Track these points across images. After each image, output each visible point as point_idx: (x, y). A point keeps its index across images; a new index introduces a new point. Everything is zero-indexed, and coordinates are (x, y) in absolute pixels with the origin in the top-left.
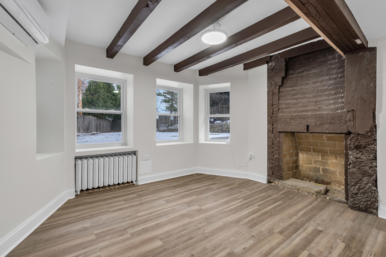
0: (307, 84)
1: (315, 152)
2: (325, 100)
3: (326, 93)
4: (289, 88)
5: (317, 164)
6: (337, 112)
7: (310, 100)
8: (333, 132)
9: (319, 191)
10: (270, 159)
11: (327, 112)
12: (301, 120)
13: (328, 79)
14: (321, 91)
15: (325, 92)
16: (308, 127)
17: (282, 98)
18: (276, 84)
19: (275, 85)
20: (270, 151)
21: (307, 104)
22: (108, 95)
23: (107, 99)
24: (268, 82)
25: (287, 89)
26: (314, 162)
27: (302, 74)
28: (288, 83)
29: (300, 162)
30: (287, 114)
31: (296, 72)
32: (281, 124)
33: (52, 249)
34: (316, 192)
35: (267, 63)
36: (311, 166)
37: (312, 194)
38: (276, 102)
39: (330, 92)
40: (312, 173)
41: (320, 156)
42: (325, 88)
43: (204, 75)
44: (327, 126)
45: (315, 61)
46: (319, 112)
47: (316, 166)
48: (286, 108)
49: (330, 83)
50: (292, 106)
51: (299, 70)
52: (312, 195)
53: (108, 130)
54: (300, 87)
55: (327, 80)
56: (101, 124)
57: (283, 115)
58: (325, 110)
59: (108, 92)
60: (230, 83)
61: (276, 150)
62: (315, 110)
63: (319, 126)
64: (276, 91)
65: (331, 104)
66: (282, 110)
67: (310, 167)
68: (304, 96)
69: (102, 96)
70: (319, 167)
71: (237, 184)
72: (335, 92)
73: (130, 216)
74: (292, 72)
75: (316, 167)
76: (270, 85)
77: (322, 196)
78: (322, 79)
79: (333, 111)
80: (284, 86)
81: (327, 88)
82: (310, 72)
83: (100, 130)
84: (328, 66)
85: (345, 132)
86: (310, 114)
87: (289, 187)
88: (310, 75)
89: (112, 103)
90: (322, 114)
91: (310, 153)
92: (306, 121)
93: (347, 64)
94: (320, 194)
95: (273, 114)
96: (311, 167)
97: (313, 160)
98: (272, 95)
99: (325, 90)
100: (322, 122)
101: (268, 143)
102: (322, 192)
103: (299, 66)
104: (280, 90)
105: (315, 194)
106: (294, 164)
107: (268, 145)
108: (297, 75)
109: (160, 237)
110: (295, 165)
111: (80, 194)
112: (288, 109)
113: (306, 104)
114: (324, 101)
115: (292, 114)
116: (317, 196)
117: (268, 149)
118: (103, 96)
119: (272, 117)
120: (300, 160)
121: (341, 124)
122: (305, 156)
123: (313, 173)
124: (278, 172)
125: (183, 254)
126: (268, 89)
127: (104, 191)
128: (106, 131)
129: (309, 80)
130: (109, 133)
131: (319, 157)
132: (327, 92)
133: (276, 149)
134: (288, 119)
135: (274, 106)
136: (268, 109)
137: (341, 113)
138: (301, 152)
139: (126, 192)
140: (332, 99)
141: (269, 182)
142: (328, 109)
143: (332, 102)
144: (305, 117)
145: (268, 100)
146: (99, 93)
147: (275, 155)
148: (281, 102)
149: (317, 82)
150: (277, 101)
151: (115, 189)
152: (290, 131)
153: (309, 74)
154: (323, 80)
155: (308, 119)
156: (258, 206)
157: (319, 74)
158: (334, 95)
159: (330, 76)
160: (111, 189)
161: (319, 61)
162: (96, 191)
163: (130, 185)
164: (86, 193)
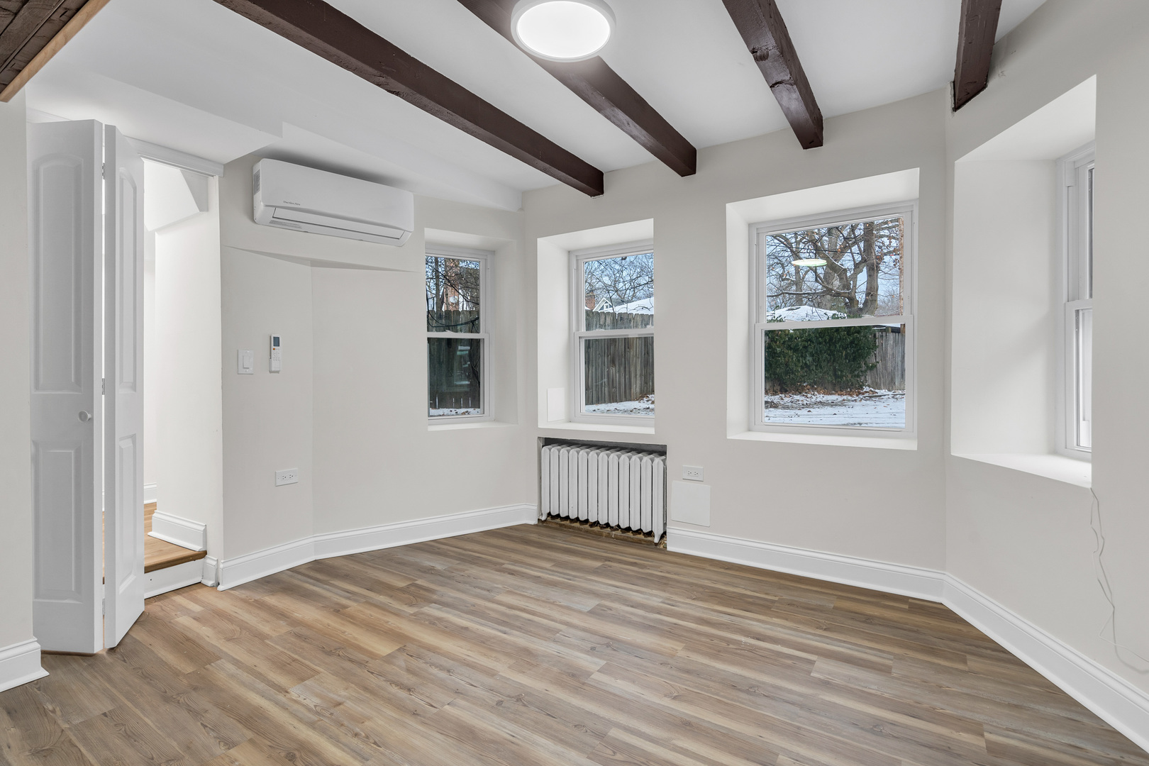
109: (412, 646)
111: (545, 521)
127: (587, 531)
151: (609, 536)
160: (600, 535)
162: (573, 528)
163: (645, 541)
164: (556, 522)
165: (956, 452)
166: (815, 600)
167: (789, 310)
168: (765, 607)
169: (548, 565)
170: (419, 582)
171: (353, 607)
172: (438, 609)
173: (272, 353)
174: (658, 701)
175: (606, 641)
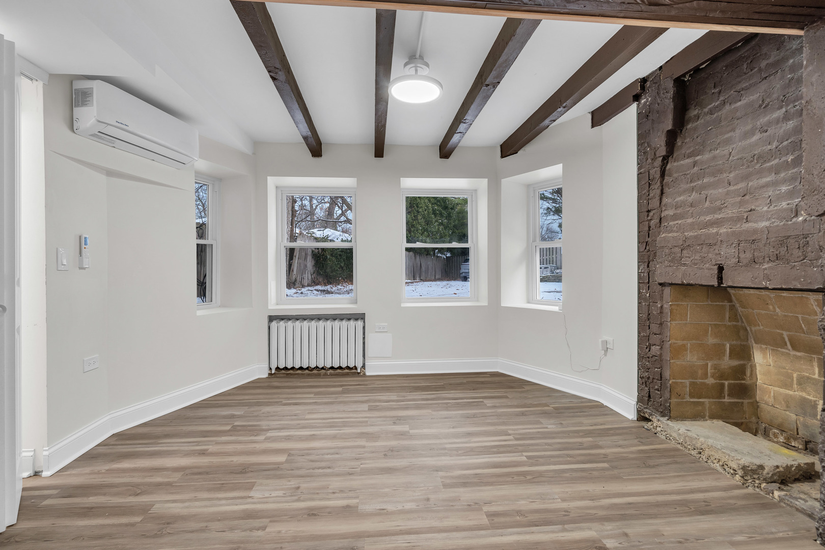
0: (728, 141)
1: (799, 351)
2: (767, 185)
3: (773, 163)
4: (687, 160)
5: (809, 389)
6: (794, 220)
7: (732, 188)
8: (784, 287)
9: (754, 467)
10: (643, 357)
11: (766, 224)
12: (705, 249)
13: (782, 117)
14: (760, 157)
15: (769, 161)
16: (721, 269)
17: (669, 190)
18: (655, 154)
19: (653, 157)
20: (644, 336)
21: (723, 202)
22: (436, 209)
23: (431, 218)
24: (639, 151)
25: (682, 162)
26: (799, 383)
27: (720, 113)
28: (685, 144)
29: (759, 377)
30: (675, 234)
31: (706, 110)
32: (661, 263)
33: (180, 428)
34: (742, 468)
35: (637, 98)
36: (791, 393)
37: (732, 471)
38: (655, 203)
39: (783, 159)
40: (793, 417)
41: (815, 364)
42: (769, 147)
43: (508, 154)
44: (766, 266)
45: (755, 68)
46: (746, 226)
47: (804, 395)
48: (675, 217)
49: (784, 131)
50: (688, 209)
51: (713, 104)
52: (732, 474)
53: (437, 277)
54: (711, 155)
55: (777, 121)
56: (422, 266)
57: (666, 236)
58: (764, 216)
59: (435, 204)
60: (561, 165)
61: (656, 334)
62: (739, 219)
63: (746, 266)
64: (656, 172)
65: (780, 197)
66: (666, 222)
67: (787, 395)
68: (718, 180)
69: (423, 212)
70: (815, 401)
71: (552, 407)
72: (795, 156)
73: (295, 416)
74: (696, 112)
75: (805, 398)
76: (642, 157)
77: (763, 485)
78: (767, 118)
79: (785, 219)
80: (675, 155)
81: (777, 148)
82: (739, 104)
83: (420, 277)
84: (787, 76)
85: (816, 287)
86: (725, 230)
87: (680, 440)
88: (738, 114)
89: (441, 224)
90: (755, 231)
91: (783, 352)
92: (717, 251)
93: (810, 61)
94: (756, 476)
95: (649, 237)
96: (791, 395)
97: (795, 375)
98: (648, 183)
99: (771, 155)
100: (755, 254)
101: (639, 313)
102: (765, 472)
103: (713, 91)
104: (665, 168)
105: (740, 472)
106: (726, 380)
107: (639, 318)
108: (708, 118)
109: (294, 452)
110: (729, 385)
111: (275, 373)
112: (680, 219)
113: (718, 203)
114: (765, 189)
115: (686, 234)
116: (746, 480)
117: (638, 329)
118: (425, 210)
119: (647, 242)
120: (757, 371)
121: (805, 261)
122: (770, 360)
123: (797, 415)
124: (659, 393)
125: (289, 481)
126: (639, 169)
127: (309, 375)
128: (433, 278)
129: (733, 130)
130: (438, 283)
131: (812, 366)
132: (775, 158)
133: (655, 331)
134: (677, 248)
135: (651, 214)
136: (640, 222)
137: (806, 225)
138: (759, 346)
139: (335, 382)
140: (784, 181)
141: (642, 418)
142: (771, 213)
143: (784, 188)
144: (714, 242)
145: (639, 198)
146: (418, 207)
147: (653, 348)
148: (665, 200)
149: (752, 133)
150: (658, 198)
151: (326, 375)
152: (680, 283)
153: (736, 109)
154: (769, 123)
155: (720, 247)
156: (527, 458)
157: (760, 106)
158: (794, 168)
159: (787, 105)
160: (319, 374)
161: (763, 64)
162: (298, 374)
163: (351, 373)
164: (283, 373)
165: (503, 305)
166: (459, 381)
167: (318, 231)
168: (442, 388)
169: (312, 396)
170: (236, 424)
171: (212, 448)
172: (278, 432)
173: (83, 250)
174: (448, 431)
175: (396, 418)
